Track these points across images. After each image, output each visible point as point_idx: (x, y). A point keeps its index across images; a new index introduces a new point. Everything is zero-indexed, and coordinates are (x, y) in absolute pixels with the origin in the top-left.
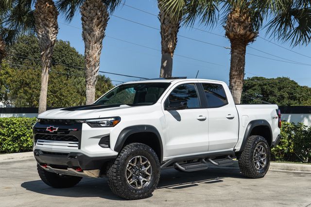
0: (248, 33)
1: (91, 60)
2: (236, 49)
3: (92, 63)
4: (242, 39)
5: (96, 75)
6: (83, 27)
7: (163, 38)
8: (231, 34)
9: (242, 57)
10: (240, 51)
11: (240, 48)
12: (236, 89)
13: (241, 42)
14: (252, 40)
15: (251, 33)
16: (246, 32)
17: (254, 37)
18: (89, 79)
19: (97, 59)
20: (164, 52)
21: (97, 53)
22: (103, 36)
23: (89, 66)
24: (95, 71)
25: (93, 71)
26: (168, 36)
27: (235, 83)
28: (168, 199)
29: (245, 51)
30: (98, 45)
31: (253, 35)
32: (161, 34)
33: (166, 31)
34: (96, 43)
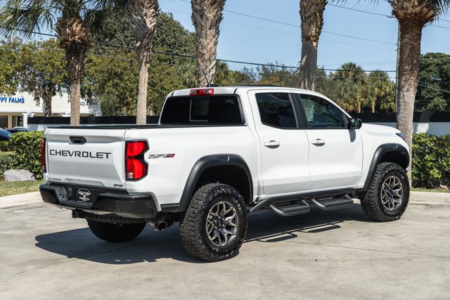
0: (425, 10)
1: (205, 52)
2: (407, 33)
3: (207, 57)
4: (415, 19)
5: (212, 73)
6: (193, 7)
7: (304, 19)
8: (401, 13)
9: (416, 44)
10: (413, 36)
11: (413, 32)
12: (408, 90)
13: (414, 23)
14: (431, 19)
15: (429, 10)
16: (422, 10)
17: (433, 16)
18: (202, 78)
19: (213, 51)
20: (305, 39)
21: (212, 43)
22: (220, 19)
23: (203, 61)
24: (210, 67)
25: (207, 67)
26: (310, 17)
27: (406, 81)
28: (318, 258)
29: (420, 35)
30: (213, 31)
31: (431, 13)
32: (300, 14)
33: (307, 10)
34: (210, 29)
